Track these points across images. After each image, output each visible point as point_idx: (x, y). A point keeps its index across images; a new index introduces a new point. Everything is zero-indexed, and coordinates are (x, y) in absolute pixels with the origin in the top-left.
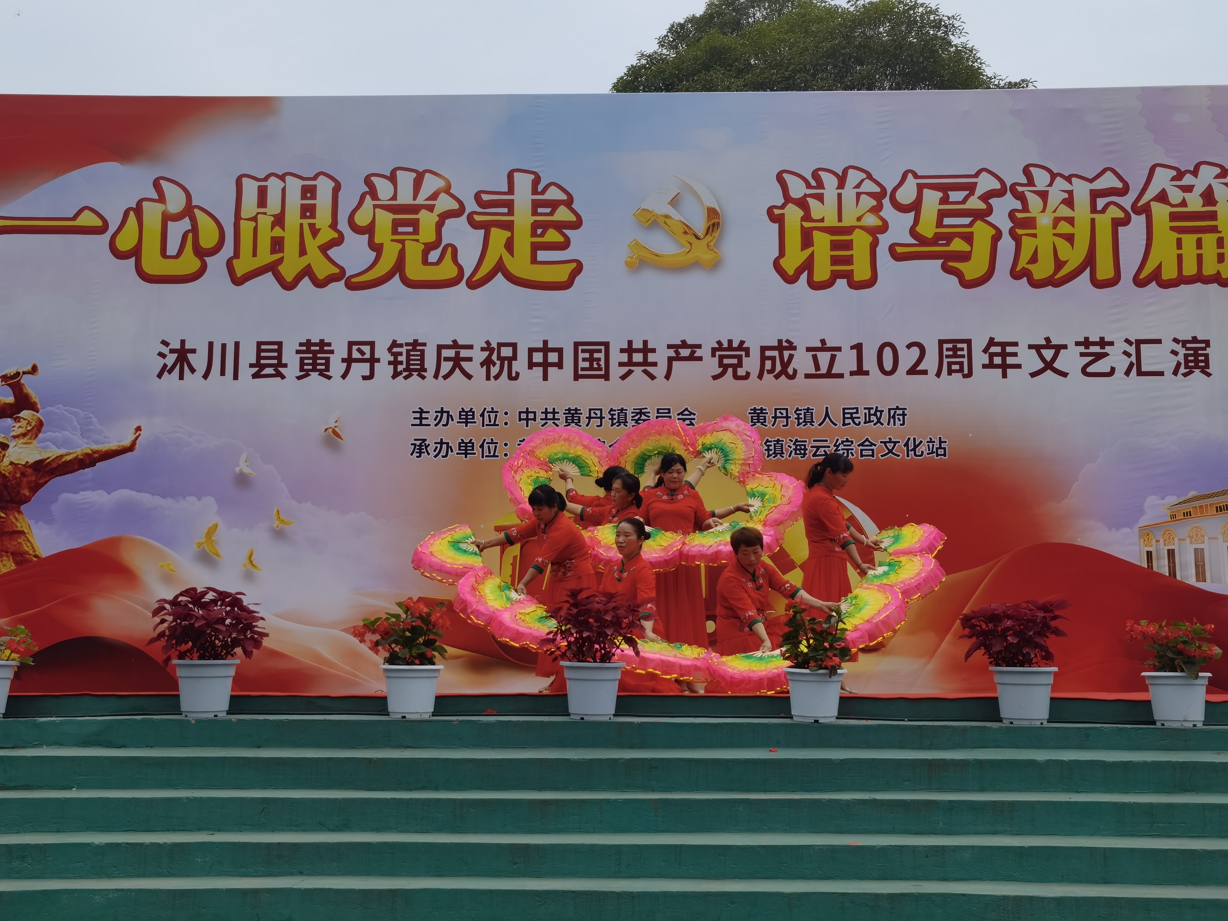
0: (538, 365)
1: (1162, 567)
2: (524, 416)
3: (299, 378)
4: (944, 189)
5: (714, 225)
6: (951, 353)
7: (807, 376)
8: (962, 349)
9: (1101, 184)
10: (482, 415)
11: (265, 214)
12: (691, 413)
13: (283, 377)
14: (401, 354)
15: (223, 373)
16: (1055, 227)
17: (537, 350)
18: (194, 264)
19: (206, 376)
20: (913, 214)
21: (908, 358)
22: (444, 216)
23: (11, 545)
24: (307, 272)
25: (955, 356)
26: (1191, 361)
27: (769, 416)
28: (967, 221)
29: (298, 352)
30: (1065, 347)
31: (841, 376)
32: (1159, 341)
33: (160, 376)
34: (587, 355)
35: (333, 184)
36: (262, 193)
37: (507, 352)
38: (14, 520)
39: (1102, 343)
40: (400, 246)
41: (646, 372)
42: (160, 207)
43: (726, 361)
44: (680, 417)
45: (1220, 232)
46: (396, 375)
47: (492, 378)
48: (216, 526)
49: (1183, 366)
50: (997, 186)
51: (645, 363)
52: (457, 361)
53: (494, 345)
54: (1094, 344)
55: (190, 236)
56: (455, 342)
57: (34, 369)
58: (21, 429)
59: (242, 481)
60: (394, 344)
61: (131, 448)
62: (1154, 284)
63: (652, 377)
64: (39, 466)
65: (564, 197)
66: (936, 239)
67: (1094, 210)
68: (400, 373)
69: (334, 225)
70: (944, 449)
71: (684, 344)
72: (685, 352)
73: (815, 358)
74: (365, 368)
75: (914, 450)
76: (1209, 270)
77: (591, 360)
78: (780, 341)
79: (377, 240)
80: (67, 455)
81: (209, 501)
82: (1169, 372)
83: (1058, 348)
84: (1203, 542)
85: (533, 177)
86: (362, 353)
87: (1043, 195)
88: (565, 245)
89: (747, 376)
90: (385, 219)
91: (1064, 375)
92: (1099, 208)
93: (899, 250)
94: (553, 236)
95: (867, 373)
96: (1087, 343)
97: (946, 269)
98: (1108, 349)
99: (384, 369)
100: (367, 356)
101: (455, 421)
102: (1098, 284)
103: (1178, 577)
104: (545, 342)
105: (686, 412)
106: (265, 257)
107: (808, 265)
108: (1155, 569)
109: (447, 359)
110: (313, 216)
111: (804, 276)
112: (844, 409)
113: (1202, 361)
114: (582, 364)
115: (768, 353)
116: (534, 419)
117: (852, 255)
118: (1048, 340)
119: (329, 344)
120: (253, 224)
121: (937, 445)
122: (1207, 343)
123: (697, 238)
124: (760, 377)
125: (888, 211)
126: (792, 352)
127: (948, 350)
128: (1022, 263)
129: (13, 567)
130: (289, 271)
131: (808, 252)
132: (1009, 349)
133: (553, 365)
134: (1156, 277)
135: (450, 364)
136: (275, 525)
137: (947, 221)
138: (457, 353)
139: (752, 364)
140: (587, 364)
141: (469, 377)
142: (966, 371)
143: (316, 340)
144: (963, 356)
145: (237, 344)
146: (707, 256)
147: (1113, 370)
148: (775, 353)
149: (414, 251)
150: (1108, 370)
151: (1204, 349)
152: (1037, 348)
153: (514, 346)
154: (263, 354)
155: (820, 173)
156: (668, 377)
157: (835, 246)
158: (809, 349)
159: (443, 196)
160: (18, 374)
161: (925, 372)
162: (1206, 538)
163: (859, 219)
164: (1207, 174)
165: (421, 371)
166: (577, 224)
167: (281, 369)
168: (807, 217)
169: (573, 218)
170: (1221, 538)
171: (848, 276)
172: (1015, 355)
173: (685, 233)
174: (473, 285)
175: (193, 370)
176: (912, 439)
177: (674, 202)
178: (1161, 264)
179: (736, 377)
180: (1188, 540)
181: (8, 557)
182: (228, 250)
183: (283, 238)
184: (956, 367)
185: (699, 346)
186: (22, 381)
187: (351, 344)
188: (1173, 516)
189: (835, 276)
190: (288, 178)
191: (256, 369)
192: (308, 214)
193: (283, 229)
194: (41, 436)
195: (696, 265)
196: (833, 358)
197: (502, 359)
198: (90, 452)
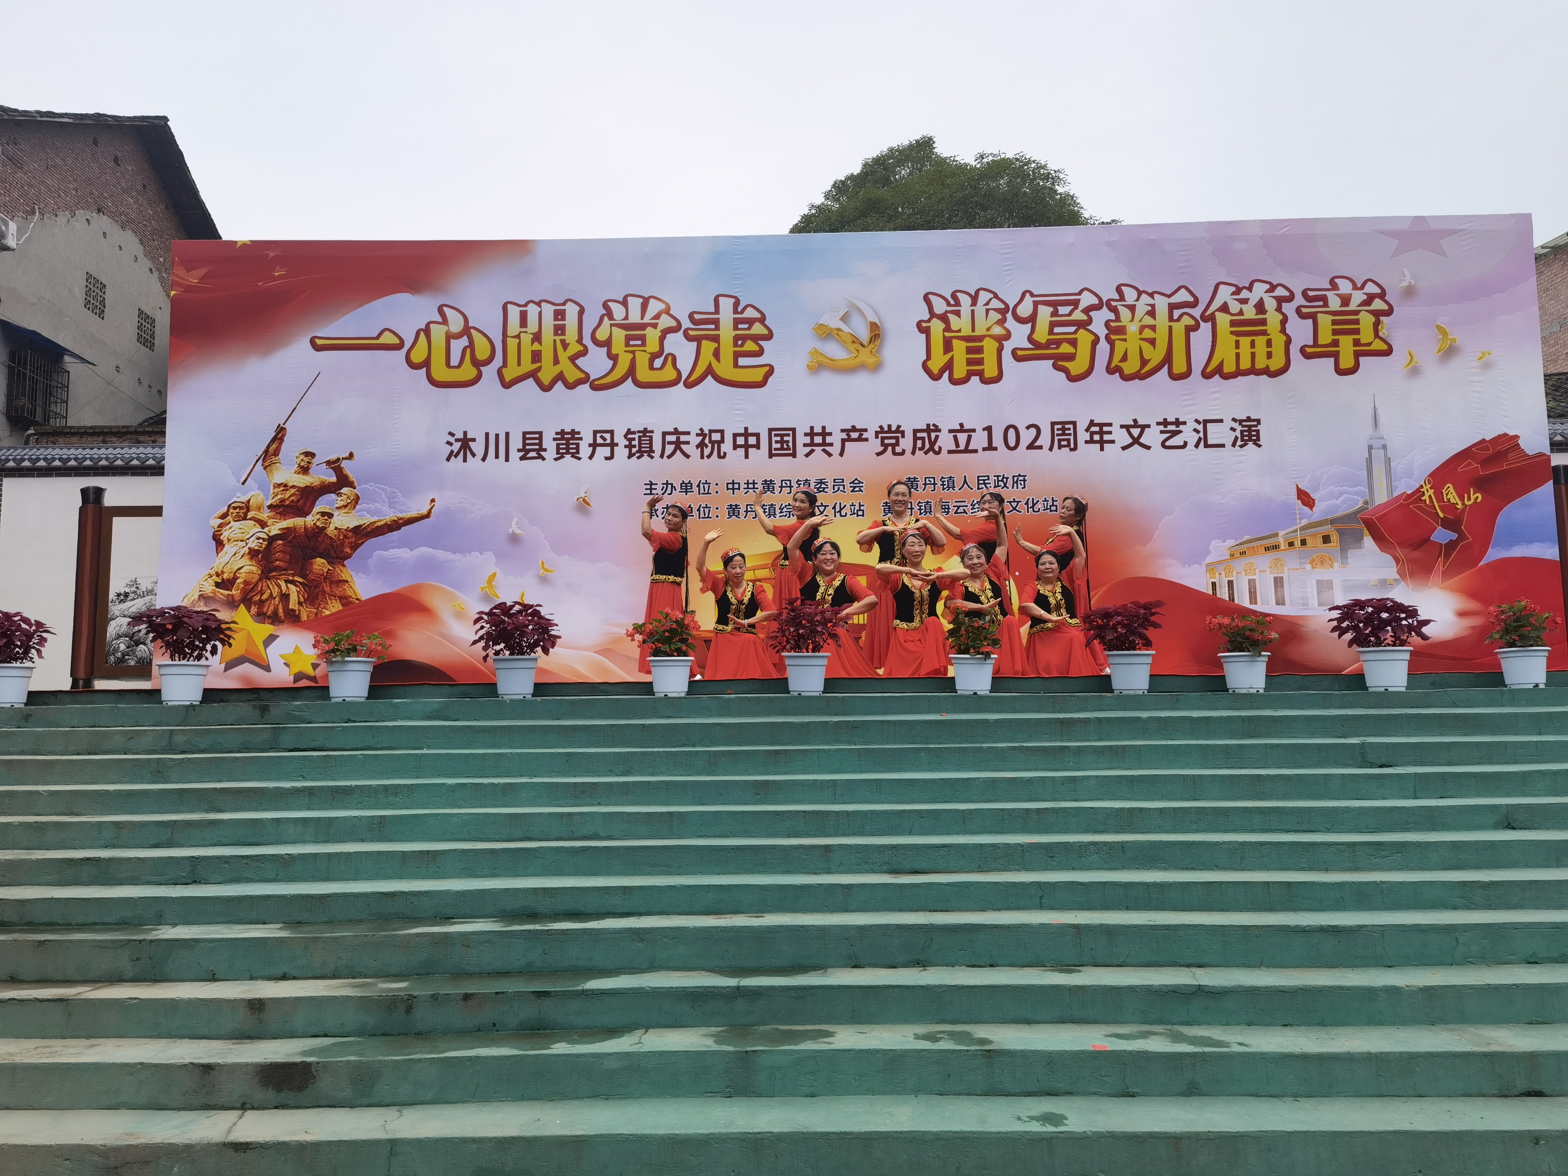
0: (741, 446)
1: (1223, 594)
2: (730, 486)
3: (556, 459)
4: (1055, 304)
5: (875, 335)
6: (1060, 432)
7: (950, 452)
8: (1069, 429)
9: (1176, 299)
10: (698, 486)
11: (526, 332)
12: (860, 482)
13: (544, 459)
14: (634, 439)
15: (497, 457)
16: (1141, 333)
17: (740, 435)
18: (473, 373)
19: (484, 459)
20: (1030, 324)
21: (1027, 436)
22: (666, 332)
23: (338, 591)
24: (560, 377)
25: (1064, 434)
26: (1246, 436)
27: (921, 484)
28: (1072, 329)
29: (555, 439)
30: (1149, 426)
31: (976, 451)
32: (1221, 421)
33: (448, 459)
34: (779, 439)
35: (578, 308)
36: (524, 316)
37: (716, 437)
38: (339, 572)
39: (1177, 423)
40: (631, 356)
41: (824, 451)
42: (444, 328)
43: (886, 441)
44: (852, 485)
45: (1269, 335)
46: (631, 456)
47: (705, 457)
48: (495, 574)
49: (1239, 439)
50: (1096, 301)
51: (824, 444)
52: (678, 444)
53: (706, 432)
54: (1171, 423)
55: (468, 350)
56: (676, 429)
57: (351, 456)
58: (342, 502)
59: (514, 539)
60: (629, 432)
61: (428, 516)
62: (1218, 375)
63: (830, 455)
64: (357, 530)
65: (759, 316)
66: (1048, 344)
67: (1171, 319)
68: (634, 454)
69: (580, 341)
70: (1056, 506)
71: (854, 429)
72: (855, 435)
73: (955, 438)
74: (607, 451)
75: (1033, 507)
76: (1260, 364)
77: (782, 442)
78: (928, 425)
79: (614, 351)
80: (378, 521)
81: (489, 555)
82: (1229, 444)
83: (1144, 427)
84: (1255, 574)
85: (734, 300)
86: (605, 439)
87: (1132, 308)
88: (760, 353)
89: (903, 453)
90: (619, 335)
91: (1148, 448)
92: (1175, 317)
93: (1020, 353)
94: (750, 346)
95: (996, 449)
96: (1165, 423)
97: (1056, 367)
98: (1181, 427)
99: (621, 452)
100: (608, 441)
101: (678, 491)
102: (1174, 377)
103: (1236, 602)
104: (746, 429)
105: (856, 482)
106: (527, 366)
107: (949, 366)
108: (1218, 596)
109: (670, 443)
110: (563, 334)
111: (946, 375)
112: (978, 477)
113: (1254, 436)
114: (775, 446)
115: (919, 435)
116: (739, 489)
117: (983, 358)
118: (1135, 421)
119: (579, 433)
120: (518, 340)
121: (1050, 503)
122: (1258, 421)
123: (863, 346)
124: (913, 453)
125: (1011, 323)
126: (937, 434)
127: (1058, 429)
128: (1115, 362)
129: (341, 608)
130: (546, 376)
131: (949, 356)
132: (1105, 429)
133: (752, 446)
134: (1219, 371)
135: (672, 447)
136: (541, 573)
137: (1057, 330)
138: (678, 438)
139: (906, 443)
140: (779, 446)
141: (688, 456)
142: (1072, 446)
143: (568, 430)
144: (1070, 435)
145: (507, 434)
146: (871, 360)
147: (1186, 443)
148: (925, 435)
149: (642, 360)
150: (1182, 444)
151: (1256, 426)
152: (1127, 427)
153: (722, 432)
154: (528, 442)
155: (958, 294)
156: (841, 454)
157: (969, 351)
158: (950, 431)
159: (664, 316)
160: (338, 459)
161: (1040, 447)
162: (1257, 571)
163: (988, 329)
164: (1260, 289)
165: (650, 453)
166: (769, 336)
167: (542, 453)
168: (948, 329)
169: (765, 332)
170: (1268, 570)
171: (980, 374)
172: (1110, 433)
173: (853, 342)
174: (689, 385)
175: (474, 455)
176: (1031, 499)
177: (845, 318)
178: (1223, 360)
179: (894, 453)
180: (1243, 573)
181: (335, 600)
182: (498, 361)
183: (541, 351)
184: (1064, 443)
185: (866, 430)
186: (342, 465)
187: (595, 433)
188: (1232, 555)
189: (970, 374)
190: (543, 304)
191: (522, 453)
192: (560, 332)
193: (541, 344)
194: (358, 507)
195: (861, 367)
196: (969, 437)
197: (713, 443)
198: (396, 519)
